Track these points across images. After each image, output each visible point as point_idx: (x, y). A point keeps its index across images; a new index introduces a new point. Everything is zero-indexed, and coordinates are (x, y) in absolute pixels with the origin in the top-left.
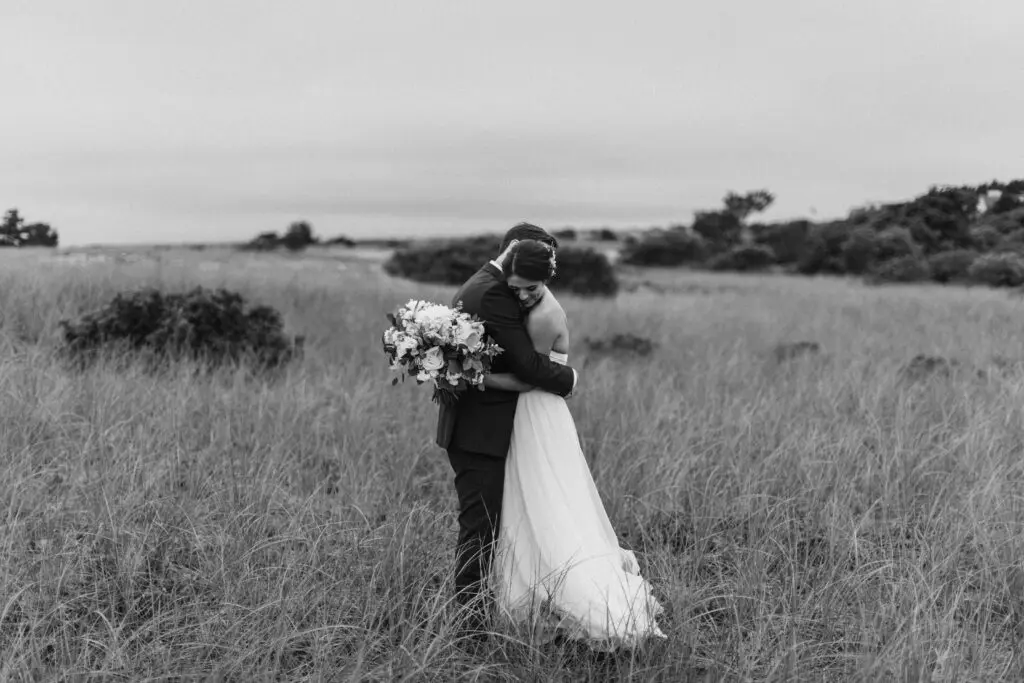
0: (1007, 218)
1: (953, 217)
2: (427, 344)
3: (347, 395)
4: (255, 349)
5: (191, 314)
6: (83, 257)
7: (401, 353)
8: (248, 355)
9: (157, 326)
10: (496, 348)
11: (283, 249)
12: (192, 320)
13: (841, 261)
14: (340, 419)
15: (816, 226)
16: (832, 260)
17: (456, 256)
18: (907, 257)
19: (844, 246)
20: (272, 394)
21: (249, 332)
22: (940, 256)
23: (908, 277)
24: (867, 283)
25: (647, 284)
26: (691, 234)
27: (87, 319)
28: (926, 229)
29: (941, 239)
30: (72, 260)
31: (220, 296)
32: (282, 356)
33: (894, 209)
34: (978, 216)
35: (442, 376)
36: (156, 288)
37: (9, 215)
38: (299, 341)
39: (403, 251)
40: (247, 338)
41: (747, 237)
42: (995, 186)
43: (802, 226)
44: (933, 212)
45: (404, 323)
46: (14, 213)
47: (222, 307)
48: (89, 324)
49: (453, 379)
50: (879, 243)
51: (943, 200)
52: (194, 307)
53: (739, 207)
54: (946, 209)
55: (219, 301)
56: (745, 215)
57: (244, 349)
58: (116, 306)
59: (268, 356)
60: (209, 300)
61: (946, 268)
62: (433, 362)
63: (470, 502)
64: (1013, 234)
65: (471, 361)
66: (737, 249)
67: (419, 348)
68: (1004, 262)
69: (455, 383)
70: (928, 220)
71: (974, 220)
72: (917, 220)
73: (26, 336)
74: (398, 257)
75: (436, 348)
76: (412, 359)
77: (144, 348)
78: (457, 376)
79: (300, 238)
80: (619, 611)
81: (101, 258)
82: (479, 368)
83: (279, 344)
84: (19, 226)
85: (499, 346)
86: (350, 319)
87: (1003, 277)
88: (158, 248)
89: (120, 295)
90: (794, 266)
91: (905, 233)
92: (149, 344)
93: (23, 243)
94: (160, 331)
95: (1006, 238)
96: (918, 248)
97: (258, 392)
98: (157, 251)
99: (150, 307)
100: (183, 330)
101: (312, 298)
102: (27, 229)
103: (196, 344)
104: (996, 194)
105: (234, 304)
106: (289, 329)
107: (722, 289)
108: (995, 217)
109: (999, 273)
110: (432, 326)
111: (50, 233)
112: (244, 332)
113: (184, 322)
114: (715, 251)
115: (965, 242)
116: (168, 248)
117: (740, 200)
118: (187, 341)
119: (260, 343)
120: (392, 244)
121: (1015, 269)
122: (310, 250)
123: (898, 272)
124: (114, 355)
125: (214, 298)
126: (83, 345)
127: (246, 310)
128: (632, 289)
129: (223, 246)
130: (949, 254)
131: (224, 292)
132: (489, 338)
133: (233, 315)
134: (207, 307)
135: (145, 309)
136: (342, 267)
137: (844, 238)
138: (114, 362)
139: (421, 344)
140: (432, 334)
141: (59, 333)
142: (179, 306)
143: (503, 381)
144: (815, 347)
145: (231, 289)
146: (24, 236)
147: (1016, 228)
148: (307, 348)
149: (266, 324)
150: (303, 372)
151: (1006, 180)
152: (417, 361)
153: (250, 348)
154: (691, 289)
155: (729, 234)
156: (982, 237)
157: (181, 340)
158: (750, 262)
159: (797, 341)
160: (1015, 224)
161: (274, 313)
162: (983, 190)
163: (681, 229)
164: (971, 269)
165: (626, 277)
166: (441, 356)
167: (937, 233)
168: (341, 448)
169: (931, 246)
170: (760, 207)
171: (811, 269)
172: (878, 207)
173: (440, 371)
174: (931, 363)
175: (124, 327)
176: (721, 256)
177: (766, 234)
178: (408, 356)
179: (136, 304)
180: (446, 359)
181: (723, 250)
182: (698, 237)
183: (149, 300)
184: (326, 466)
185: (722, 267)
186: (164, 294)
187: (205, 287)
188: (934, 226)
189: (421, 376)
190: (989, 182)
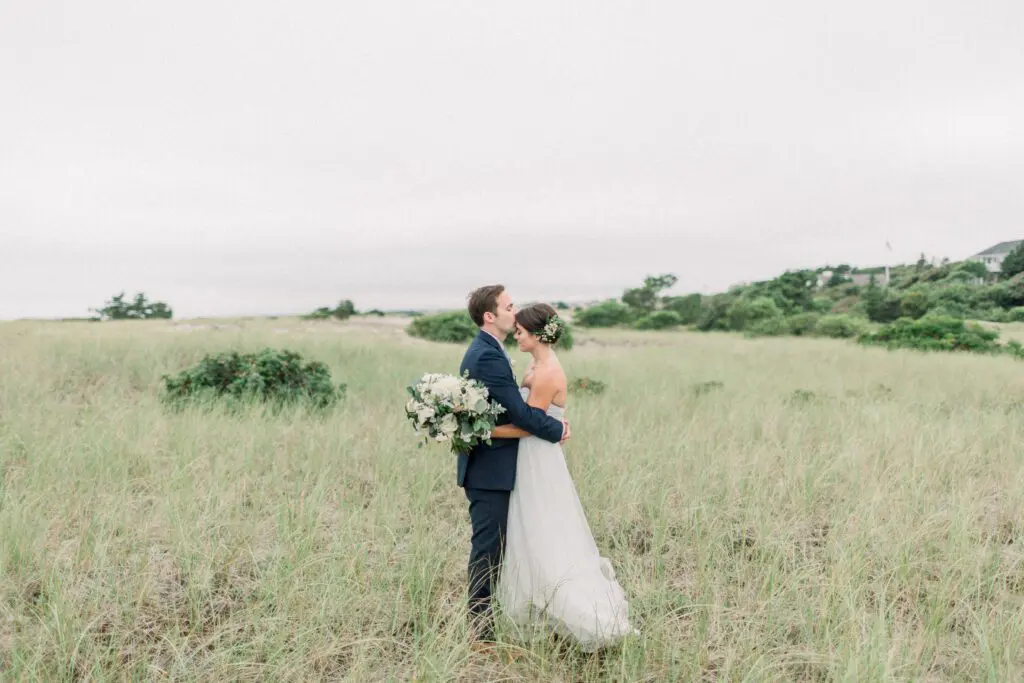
0: (836, 290)
1: (801, 290)
2: (443, 411)
3: (378, 428)
4: (310, 394)
5: (262, 369)
6: (189, 326)
7: (422, 420)
8: (303, 399)
9: (235, 378)
10: (499, 408)
11: (333, 318)
12: (262, 374)
13: (727, 322)
14: (373, 448)
15: (706, 297)
16: (720, 321)
17: (457, 321)
18: (773, 318)
19: (729, 311)
20: (322, 428)
21: (305, 381)
22: (796, 317)
23: (773, 333)
24: (745, 336)
25: (592, 340)
26: (621, 304)
27: (183, 373)
28: (785, 300)
29: (794, 305)
30: (179, 328)
31: (284, 355)
32: (330, 399)
33: (761, 284)
34: (817, 289)
35: (457, 436)
36: (235, 349)
37: (138, 297)
38: (343, 387)
39: (418, 318)
40: (303, 386)
41: (659, 305)
42: (828, 269)
43: (697, 297)
44: (787, 287)
45: (422, 396)
46: (141, 295)
47: (285, 363)
48: (185, 377)
49: (467, 438)
50: (752, 309)
51: (794, 278)
52: (264, 364)
53: (655, 285)
54: (797, 285)
55: (283, 359)
56: (659, 290)
57: (301, 393)
58: (205, 364)
59: (319, 399)
60: (274, 358)
61: (799, 326)
62: (449, 426)
63: (480, 527)
64: (842, 301)
65: (479, 422)
66: (655, 314)
67: (436, 415)
68: (840, 320)
69: (468, 440)
70: (785, 292)
71: (814, 292)
72: (778, 292)
73: (137, 387)
74: (416, 323)
75: (450, 415)
76: (431, 424)
77: (226, 396)
78: (470, 435)
79: (346, 311)
80: (605, 617)
81: (202, 327)
82: (487, 426)
83: (328, 390)
84: (145, 304)
85: (503, 406)
86: (381, 370)
87: (839, 331)
88: (245, 319)
89: (208, 355)
90: (694, 326)
91: (770, 301)
92: (230, 391)
93: (148, 316)
94: (238, 381)
95: (838, 304)
96: (780, 311)
97: (312, 427)
98: (242, 322)
99: (230, 363)
100: (255, 381)
101: (354, 354)
102: (150, 307)
103: (265, 392)
104: (829, 274)
105: (294, 361)
106: (335, 379)
107: (645, 343)
108: (829, 290)
109: (836, 329)
110: (446, 396)
111: (167, 310)
112: (302, 381)
113: (255, 375)
114: (639, 316)
115: (810, 307)
116: (251, 319)
117: (655, 280)
118: (259, 390)
119: (314, 390)
120: (411, 314)
121: (848, 326)
122: (352, 319)
123: (768, 329)
124: (203, 401)
125: (279, 357)
126: (180, 393)
127: (303, 365)
128: (582, 344)
129: (290, 317)
130: (801, 316)
131: (286, 352)
132: (493, 401)
133: (292, 370)
134: (273, 363)
135: (226, 365)
136: (375, 331)
137: (729, 305)
138: (201, 408)
139: (438, 412)
140: (445, 403)
141: (163, 384)
142: (252, 363)
143: (507, 431)
144: (721, 385)
145: (292, 351)
146: (149, 311)
147: (843, 297)
148: (349, 392)
149: (319, 375)
150: (346, 411)
151: (836, 265)
152: (436, 426)
153: (306, 393)
154: (625, 343)
155: (647, 304)
156: (821, 304)
157: (255, 388)
158: (663, 323)
159: (708, 380)
160: (841, 294)
161: (324, 367)
162: (820, 271)
163: (613, 300)
164: (817, 326)
165: (578, 334)
166: (455, 421)
167: (791, 301)
168: (374, 471)
169: (788, 311)
170: (669, 285)
171: (707, 327)
172: (748, 284)
173: (455, 432)
174: (807, 396)
175: (210, 379)
176: (642, 320)
177: (672, 302)
178: (428, 423)
179: (219, 362)
180: (459, 422)
181: (644, 315)
182: (626, 305)
183: (230, 359)
184: (363, 486)
185: (644, 327)
186: (241, 355)
187: (272, 347)
188: (789, 297)
189: (439, 437)
190: (823, 266)
